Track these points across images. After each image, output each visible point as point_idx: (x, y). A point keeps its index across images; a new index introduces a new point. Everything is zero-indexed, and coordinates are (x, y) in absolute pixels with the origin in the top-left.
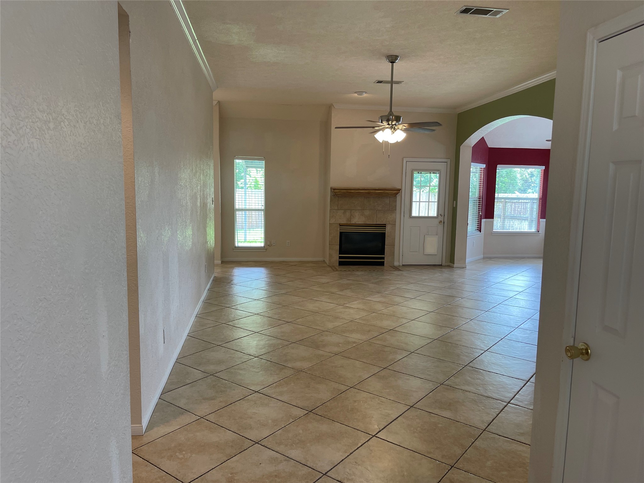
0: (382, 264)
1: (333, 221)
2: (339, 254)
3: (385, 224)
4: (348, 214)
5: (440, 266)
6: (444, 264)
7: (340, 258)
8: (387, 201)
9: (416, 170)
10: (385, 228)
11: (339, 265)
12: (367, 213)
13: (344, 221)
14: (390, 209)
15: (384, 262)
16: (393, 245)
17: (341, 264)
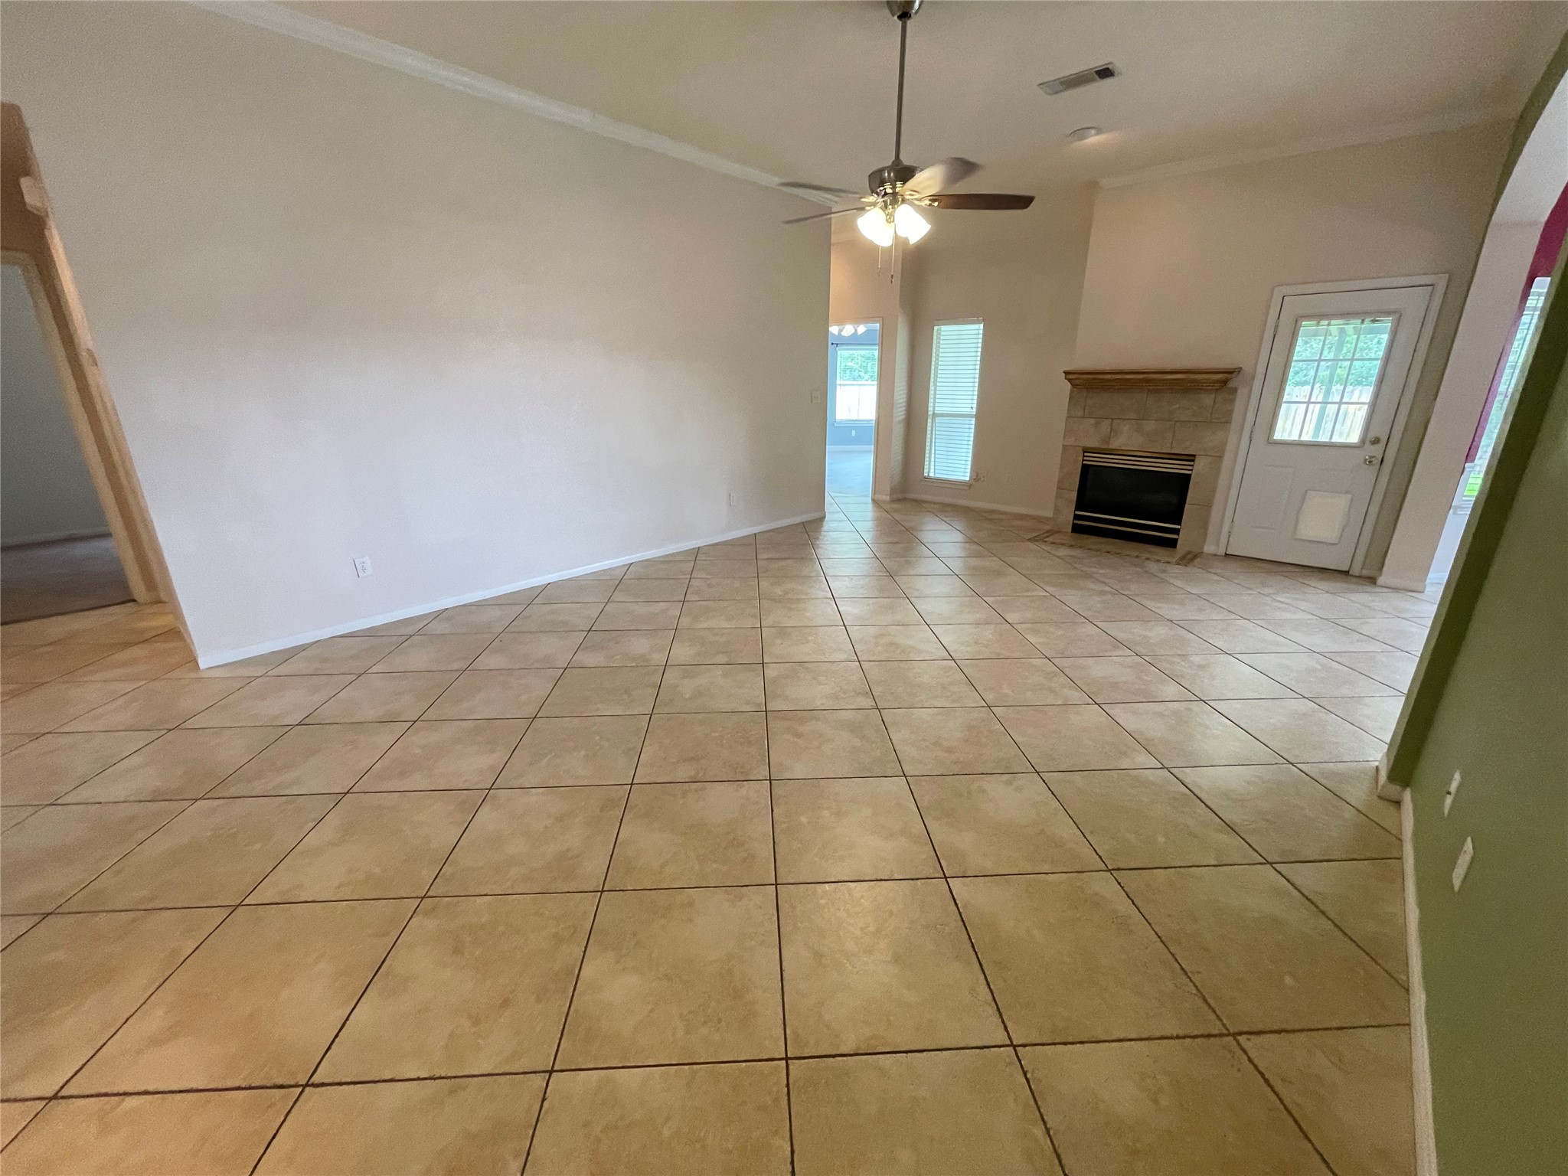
0: (1172, 544)
1: (1070, 441)
2: (1076, 509)
3: (1194, 456)
4: (1105, 426)
5: (1346, 573)
6: (1356, 570)
7: (1076, 517)
8: (1208, 400)
9: (1309, 317)
10: (1192, 463)
11: (1072, 532)
12: (1150, 426)
13: (1093, 443)
14: (1213, 420)
15: (1177, 540)
16: (1208, 506)
17: (1077, 529)
